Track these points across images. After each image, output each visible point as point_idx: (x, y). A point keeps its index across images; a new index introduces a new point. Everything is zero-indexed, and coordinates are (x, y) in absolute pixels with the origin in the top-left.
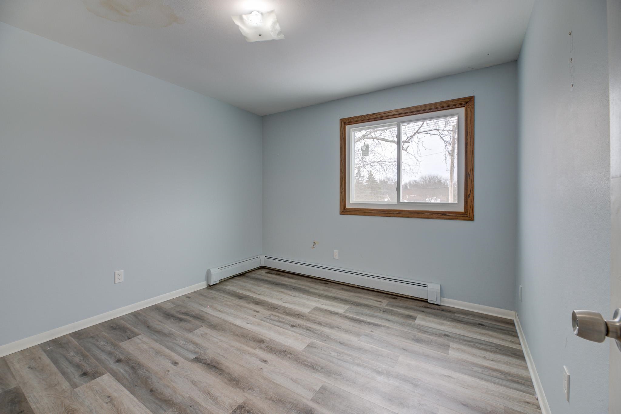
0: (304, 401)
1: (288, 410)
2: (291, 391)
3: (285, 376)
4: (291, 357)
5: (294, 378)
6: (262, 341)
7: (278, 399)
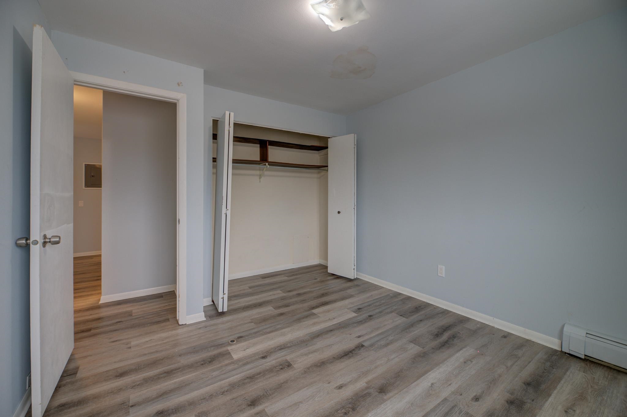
0: (266, 404)
1: (266, 391)
2: (285, 398)
3: (308, 398)
4: (339, 412)
5: (301, 405)
6: (382, 390)
7: (282, 387)
